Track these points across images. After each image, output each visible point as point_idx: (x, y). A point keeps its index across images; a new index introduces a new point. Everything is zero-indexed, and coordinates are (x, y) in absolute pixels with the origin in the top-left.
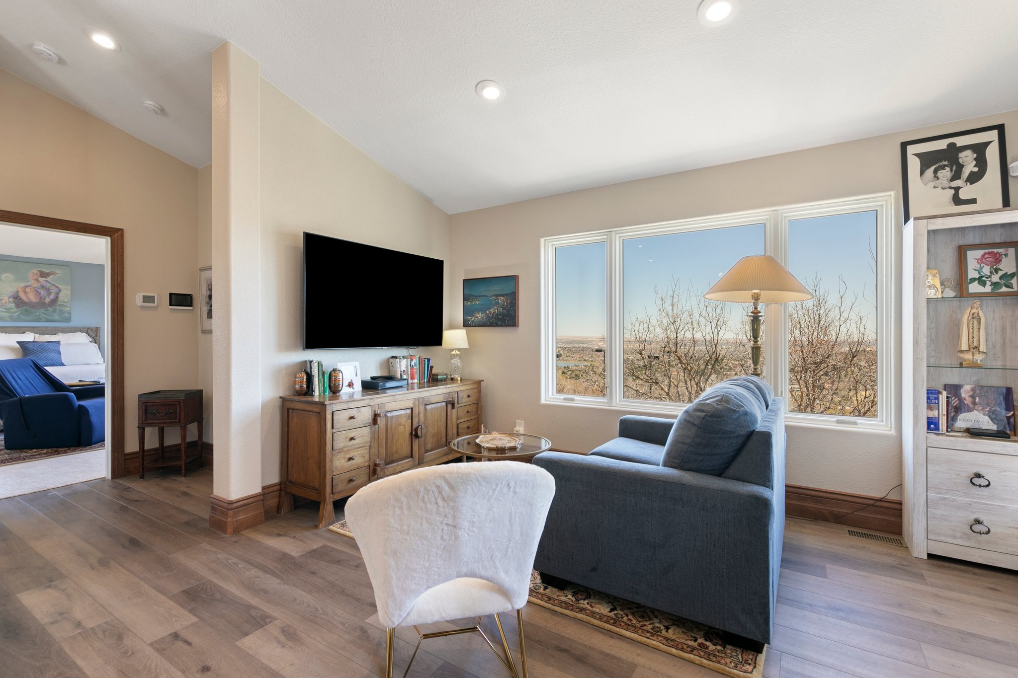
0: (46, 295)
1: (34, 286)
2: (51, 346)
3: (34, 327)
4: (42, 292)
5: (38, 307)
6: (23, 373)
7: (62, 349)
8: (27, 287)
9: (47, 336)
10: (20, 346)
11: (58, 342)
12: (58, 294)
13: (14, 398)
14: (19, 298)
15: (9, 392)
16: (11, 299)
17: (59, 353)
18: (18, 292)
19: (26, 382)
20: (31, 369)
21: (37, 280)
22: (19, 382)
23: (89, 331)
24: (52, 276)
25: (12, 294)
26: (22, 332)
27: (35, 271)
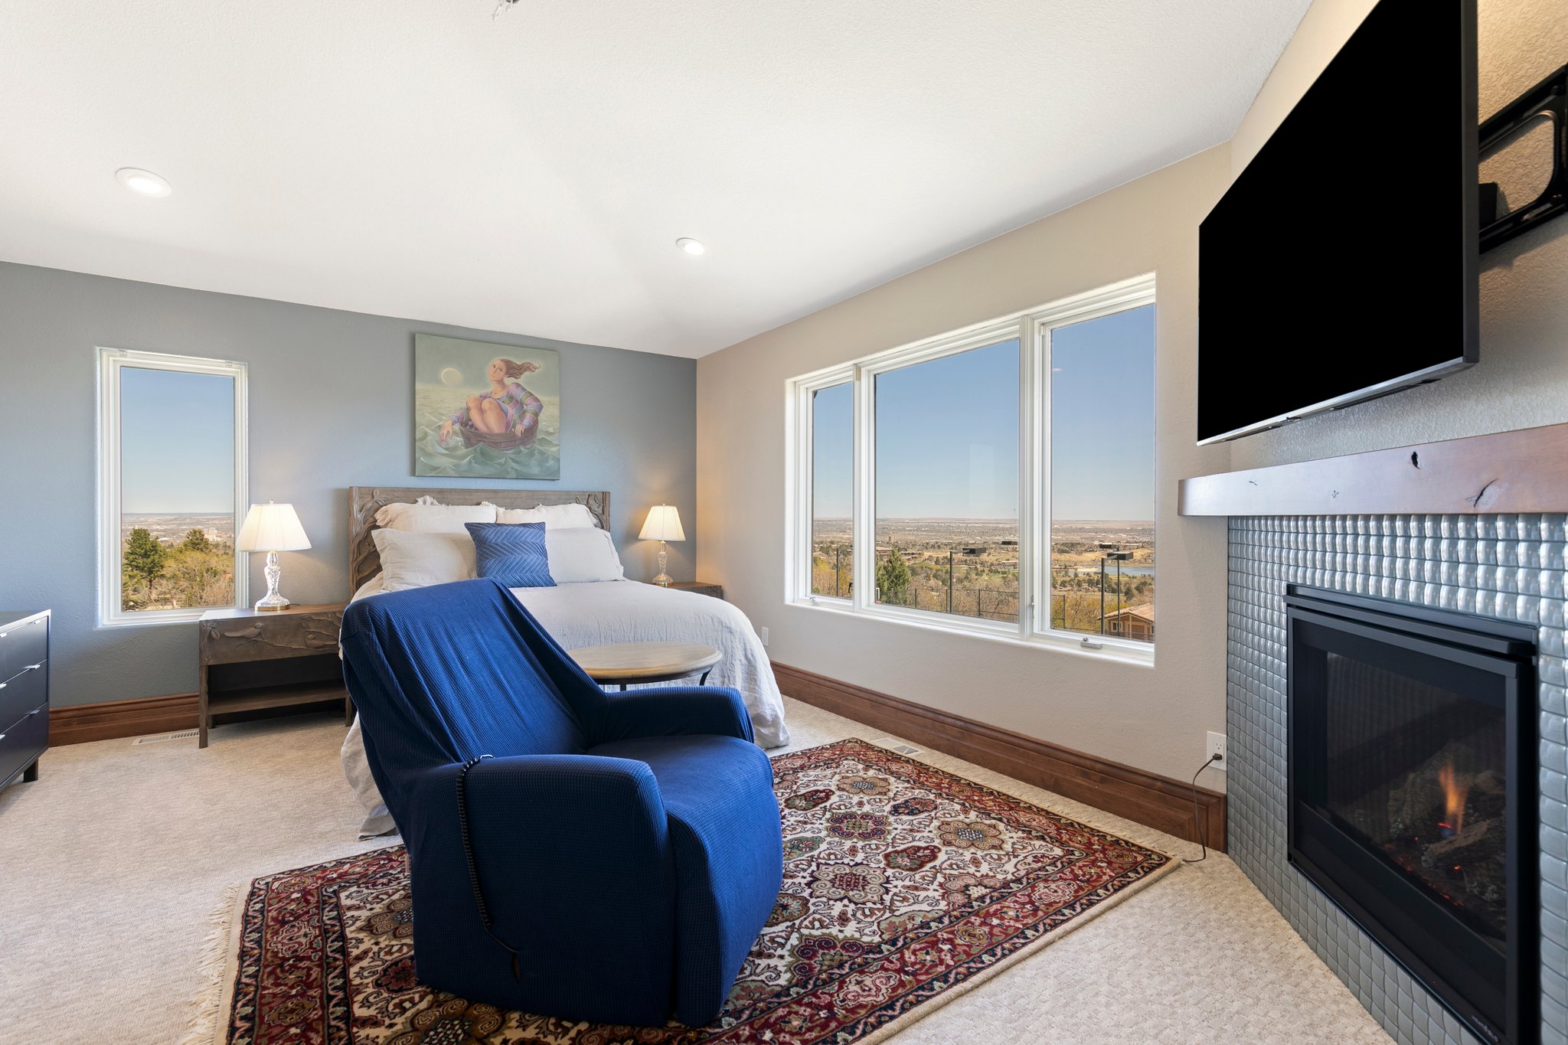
0: (516, 417)
1: (497, 397)
2: (529, 535)
3: (496, 492)
4: (511, 411)
5: (503, 445)
6: (475, 639)
7: (550, 541)
8: (484, 397)
9: (519, 510)
10: (471, 534)
11: (541, 526)
12: (536, 414)
13: (450, 761)
14: (470, 423)
15: (429, 733)
16: (457, 427)
17: (544, 553)
18: (468, 409)
19: (484, 677)
20: (497, 620)
21: (501, 382)
22: (464, 679)
23: (591, 502)
24: (527, 373)
25: (458, 414)
26: (476, 501)
27: (497, 361)
